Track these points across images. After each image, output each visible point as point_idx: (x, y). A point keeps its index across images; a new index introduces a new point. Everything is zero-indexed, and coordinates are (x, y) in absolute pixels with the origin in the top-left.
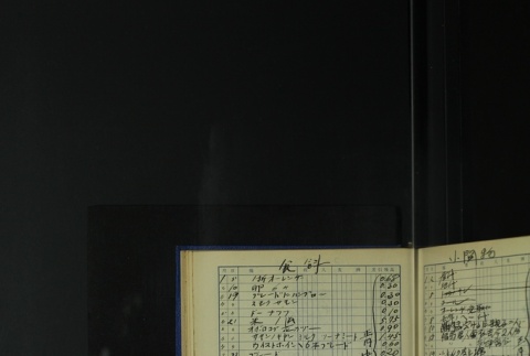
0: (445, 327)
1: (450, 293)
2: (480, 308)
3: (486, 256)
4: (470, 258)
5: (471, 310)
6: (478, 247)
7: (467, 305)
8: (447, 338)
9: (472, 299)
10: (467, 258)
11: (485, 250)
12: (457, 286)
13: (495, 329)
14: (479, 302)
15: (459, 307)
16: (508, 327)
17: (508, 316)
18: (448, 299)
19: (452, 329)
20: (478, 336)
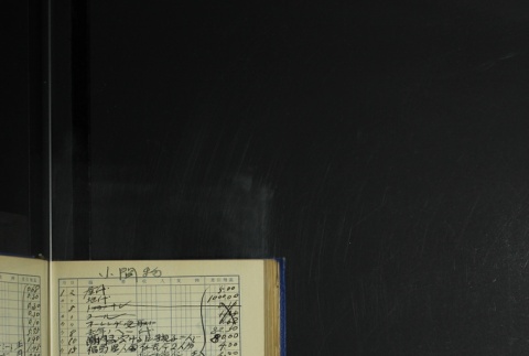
0: (92, 340)
1: (100, 307)
2: (140, 323)
3: (149, 275)
4: (128, 276)
5: (129, 324)
6: (139, 266)
7: (125, 320)
8: (96, 351)
9: (131, 314)
10: (123, 275)
11: (148, 269)
12: (110, 301)
13: (161, 343)
14: (140, 318)
15: (113, 321)
16: (179, 342)
17: (178, 332)
18: (96, 313)
19: (102, 342)
20: (140, 350)
